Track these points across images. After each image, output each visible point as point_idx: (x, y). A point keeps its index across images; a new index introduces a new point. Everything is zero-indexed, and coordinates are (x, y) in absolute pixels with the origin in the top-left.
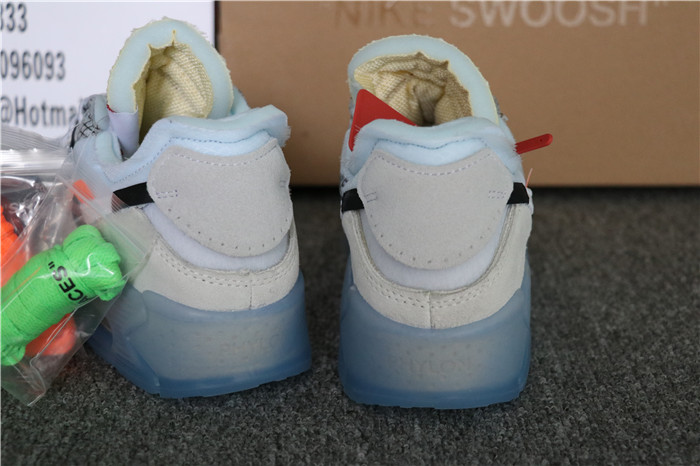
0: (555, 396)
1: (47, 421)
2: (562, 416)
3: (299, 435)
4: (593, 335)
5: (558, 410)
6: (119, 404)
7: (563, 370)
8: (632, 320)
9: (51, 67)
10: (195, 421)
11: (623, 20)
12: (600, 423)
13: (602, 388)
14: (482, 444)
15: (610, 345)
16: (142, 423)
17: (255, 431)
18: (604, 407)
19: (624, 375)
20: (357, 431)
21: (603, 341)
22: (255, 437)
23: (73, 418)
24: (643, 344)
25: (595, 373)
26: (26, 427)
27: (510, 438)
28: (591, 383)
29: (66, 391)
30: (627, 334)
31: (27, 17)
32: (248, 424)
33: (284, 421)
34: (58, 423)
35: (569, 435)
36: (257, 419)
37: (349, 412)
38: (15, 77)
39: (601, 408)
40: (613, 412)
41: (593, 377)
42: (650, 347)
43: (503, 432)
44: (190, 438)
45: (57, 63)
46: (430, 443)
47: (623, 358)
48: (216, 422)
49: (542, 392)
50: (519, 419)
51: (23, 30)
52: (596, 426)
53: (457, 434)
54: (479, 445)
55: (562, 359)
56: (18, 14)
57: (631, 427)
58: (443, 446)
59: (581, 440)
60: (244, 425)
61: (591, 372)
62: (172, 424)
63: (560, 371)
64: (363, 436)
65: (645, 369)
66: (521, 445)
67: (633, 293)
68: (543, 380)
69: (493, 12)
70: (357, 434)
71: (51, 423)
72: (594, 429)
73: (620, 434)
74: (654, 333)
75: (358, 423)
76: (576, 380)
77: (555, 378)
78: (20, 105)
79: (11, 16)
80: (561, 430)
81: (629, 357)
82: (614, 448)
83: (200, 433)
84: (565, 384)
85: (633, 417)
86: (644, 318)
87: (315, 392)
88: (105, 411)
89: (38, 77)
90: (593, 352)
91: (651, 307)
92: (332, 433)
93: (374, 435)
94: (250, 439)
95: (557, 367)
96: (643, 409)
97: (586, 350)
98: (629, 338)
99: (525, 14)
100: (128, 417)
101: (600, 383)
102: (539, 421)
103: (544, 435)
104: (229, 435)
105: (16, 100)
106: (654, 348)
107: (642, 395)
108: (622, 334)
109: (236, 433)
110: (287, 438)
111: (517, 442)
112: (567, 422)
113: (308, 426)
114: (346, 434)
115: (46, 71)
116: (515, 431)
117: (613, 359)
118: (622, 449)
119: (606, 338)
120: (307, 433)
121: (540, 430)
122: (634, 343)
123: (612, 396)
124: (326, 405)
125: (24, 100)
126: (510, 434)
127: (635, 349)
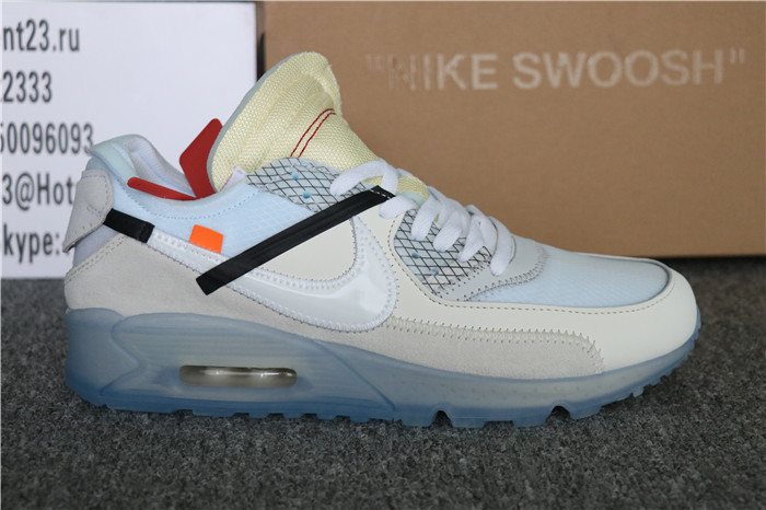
0: (664, 456)
1: (146, 493)
2: (674, 475)
3: (410, 497)
4: (694, 401)
5: (669, 469)
6: (216, 476)
7: (668, 433)
8: (733, 386)
9: (77, 140)
10: (299, 489)
11: (697, 79)
12: (715, 479)
13: (711, 449)
14: (598, 500)
15: (713, 410)
16: (246, 492)
17: (364, 496)
18: (716, 466)
19: (732, 437)
20: (468, 492)
21: (704, 406)
22: (365, 501)
23: (172, 490)
24: (747, 408)
25: (702, 436)
26: (127, 499)
27: (625, 495)
28: (698, 445)
29: (157, 465)
30: (729, 399)
31: (52, 87)
32: (355, 489)
33: (392, 486)
34: (159, 494)
35: (684, 491)
36: (364, 484)
37: (455, 476)
38: (37, 151)
39: (713, 466)
40: (726, 470)
41: (700, 439)
42: (755, 411)
43: (617, 490)
44: (299, 503)
45: (84, 135)
46: (545, 501)
47: (729, 421)
48: (323, 489)
49: (650, 454)
50: (631, 479)
51: (47, 100)
52: (710, 481)
53: (570, 492)
54: (595, 502)
55: (665, 423)
56: (42, 84)
57: (747, 482)
58: (558, 503)
59: (697, 494)
60: (351, 490)
61: (697, 434)
62: (277, 493)
63: (665, 434)
64: (475, 497)
65: (753, 431)
66: (637, 500)
67: (730, 361)
68: (649, 443)
69: (559, 72)
70: (469, 495)
71: (152, 494)
72: (709, 485)
73: (736, 489)
74: (757, 398)
75: (468, 485)
76: (682, 442)
77: (661, 442)
78: (43, 182)
79: (35, 86)
80: (675, 486)
81: (734, 420)
82: (732, 501)
83: (307, 498)
84: (672, 446)
85: (747, 474)
86: (745, 385)
87: (417, 459)
88: (204, 482)
89: (63, 151)
90: (696, 417)
91: (751, 374)
92: (442, 494)
93: (486, 495)
94: (361, 503)
95: (662, 431)
96: (756, 466)
97: (689, 415)
98: (731, 403)
99: (593, 74)
100: (229, 486)
101: (709, 444)
102: (651, 479)
103: (660, 491)
104: (338, 500)
105: (39, 176)
106: (759, 412)
107: (753, 455)
108: (724, 400)
109: (346, 499)
110: (398, 501)
111: (633, 498)
112: (680, 479)
113: (417, 489)
114: (458, 496)
115: (72, 144)
116: (629, 489)
117: (718, 423)
118: (740, 502)
119: (709, 404)
120: (418, 496)
121: (654, 488)
122: (738, 408)
123: (723, 456)
124: (431, 471)
125: (48, 176)
126: (624, 491)
127: (740, 413)
